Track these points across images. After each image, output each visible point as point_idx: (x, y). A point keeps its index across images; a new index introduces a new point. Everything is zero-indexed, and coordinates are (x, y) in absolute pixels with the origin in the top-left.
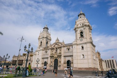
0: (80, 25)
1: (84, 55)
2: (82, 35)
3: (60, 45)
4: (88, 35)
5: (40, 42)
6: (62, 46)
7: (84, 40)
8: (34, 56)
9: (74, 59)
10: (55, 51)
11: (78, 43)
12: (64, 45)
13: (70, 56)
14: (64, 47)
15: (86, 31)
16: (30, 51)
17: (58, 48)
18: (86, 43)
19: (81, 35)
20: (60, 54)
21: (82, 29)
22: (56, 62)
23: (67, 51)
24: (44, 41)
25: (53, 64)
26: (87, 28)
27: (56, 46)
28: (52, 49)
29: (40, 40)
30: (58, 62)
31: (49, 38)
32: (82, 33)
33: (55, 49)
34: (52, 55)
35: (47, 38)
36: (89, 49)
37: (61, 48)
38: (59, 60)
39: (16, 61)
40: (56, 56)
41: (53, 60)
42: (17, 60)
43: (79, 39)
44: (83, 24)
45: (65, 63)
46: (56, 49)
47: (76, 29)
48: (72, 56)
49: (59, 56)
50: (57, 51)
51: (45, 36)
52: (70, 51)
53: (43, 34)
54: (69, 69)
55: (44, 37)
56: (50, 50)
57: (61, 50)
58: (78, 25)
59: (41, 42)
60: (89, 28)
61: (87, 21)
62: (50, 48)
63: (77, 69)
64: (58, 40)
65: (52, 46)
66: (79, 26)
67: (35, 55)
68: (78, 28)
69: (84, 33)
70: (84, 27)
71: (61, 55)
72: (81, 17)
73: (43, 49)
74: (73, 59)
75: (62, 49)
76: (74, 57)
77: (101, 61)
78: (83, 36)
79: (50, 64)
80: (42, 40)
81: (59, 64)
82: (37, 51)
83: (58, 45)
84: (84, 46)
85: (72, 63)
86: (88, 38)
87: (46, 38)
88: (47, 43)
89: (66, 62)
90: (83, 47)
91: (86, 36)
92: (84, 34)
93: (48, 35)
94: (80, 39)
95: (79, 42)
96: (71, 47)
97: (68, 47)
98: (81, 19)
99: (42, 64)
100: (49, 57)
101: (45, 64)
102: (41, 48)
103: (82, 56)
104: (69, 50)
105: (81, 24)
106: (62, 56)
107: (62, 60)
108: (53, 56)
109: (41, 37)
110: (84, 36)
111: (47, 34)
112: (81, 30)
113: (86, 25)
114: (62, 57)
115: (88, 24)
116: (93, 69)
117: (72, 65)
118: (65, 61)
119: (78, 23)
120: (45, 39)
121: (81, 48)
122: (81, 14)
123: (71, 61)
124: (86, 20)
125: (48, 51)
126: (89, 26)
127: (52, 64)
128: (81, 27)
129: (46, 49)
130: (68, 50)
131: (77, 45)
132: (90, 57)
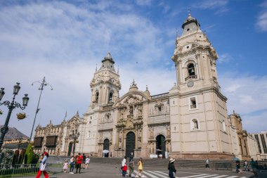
0: (188, 47)
1: (196, 122)
2: (193, 71)
3: (140, 97)
4: (206, 72)
5: (94, 93)
6: (144, 99)
7: (198, 85)
8: (81, 125)
9: (172, 130)
10: (129, 114)
11: (182, 92)
12: (150, 98)
13: (164, 124)
14: (149, 102)
15: (202, 62)
16: (18, 105)
17: (135, 106)
18: (201, 92)
19: (190, 71)
20: (140, 121)
21: (192, 57)
22: (131, 138)
23: (156, 112)
24: (104, 91)
25: (123, 145)
26: (204, 54)
27: (131, 101)
28: (121, 108)
29: (95, 88)
30: (135, 140)
31: (115, 83)
32: (191, 66)
33: (128, 107)
34: (121, 124)
35: (110, 83)
36: (210, 106)
37: (141, 104)
38: (137, 133)
39: (42, 138)
40: (129, 125)
41: (123, 135)
42: (43, 135)
43: (184, 82)
44: (193, 45)
45: (151, 142)
46: (131, 107)
47: (176, 57)
48: (168, 124)
49: (138, 124)
50: (132, 112)
51: (106, 79)
52: (163, 111)
53: (101, 74)
54: (161, 156)
55: (102, 82)
56: (116, 111)
57: (141, 111)
58: (181, 49)
59: (98, 94)
60: (208, 54)
61: (203, 38)
62: (117, 105)
63: (181, 156)
64: (134, 86)
65: (122, 102)
66: (185, 50)
67: (84, 123)
68: (181, 55)
69: (196, 68)
70: (197, 53)
71: (142, 123)
72: (188, 30)
73: (102, 109)
74: (170, 131)
75: (145, 107)
76: (172, 127)
77: (243, 135)
78: (194, 73)
79: (117, 145)
80: (98, 87)
81: (137, 144)
82: (87, 115)
83: (135, 98)
84: (198, 98)
85: (169, 141)
86: (207, 77)
87: (107, 82)
88: (111, 95)
89: (155, 139)
90: (194, 102)
91: (203, 74)
92: (197, 70)
93: (112, 76)
94: (188, 81)
95: (184, 89)
96: (165, 103)
97: (159, 103)
98: (188, 33)
99: (100, 144)
100: (114, 127)
101: (106, 144)
102: (97, 108)
103: (193, 125)
104: (160, 109)
105: (190, 46)
106: (145, 123)
107: (145, 135)
108: (124, 126)
109: (96, 82)
110: (197, 73)
111: (112, 74)
112: (189, 61)
113: (200, 48)
114: (145, 128)
115: (205, 44)
116: (221, 156)
117: (167, 146)
118: (152, 137)
119: (181, 43)
120: (105, 86)
121: (190, 103)
122: (189, 22)
123: (166, 135)
124: (202, 36)
125: (112, 113)
126: (208, 49)
127: (120, 145)
128: (190, 52)
129: (107, 109)
130: (157, 109)
131: (180, 96)
132: (212, 125)
